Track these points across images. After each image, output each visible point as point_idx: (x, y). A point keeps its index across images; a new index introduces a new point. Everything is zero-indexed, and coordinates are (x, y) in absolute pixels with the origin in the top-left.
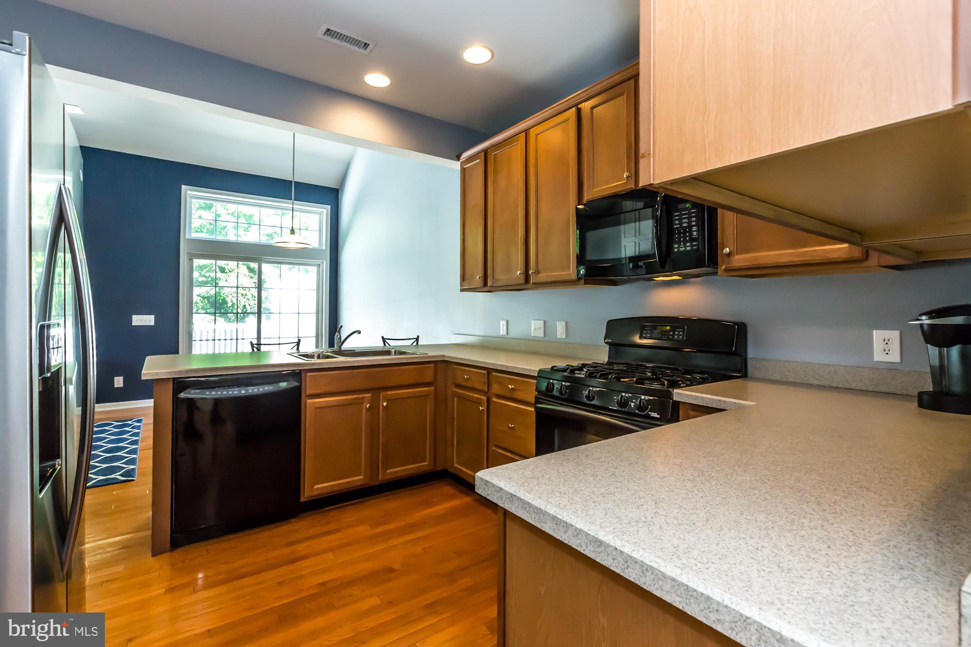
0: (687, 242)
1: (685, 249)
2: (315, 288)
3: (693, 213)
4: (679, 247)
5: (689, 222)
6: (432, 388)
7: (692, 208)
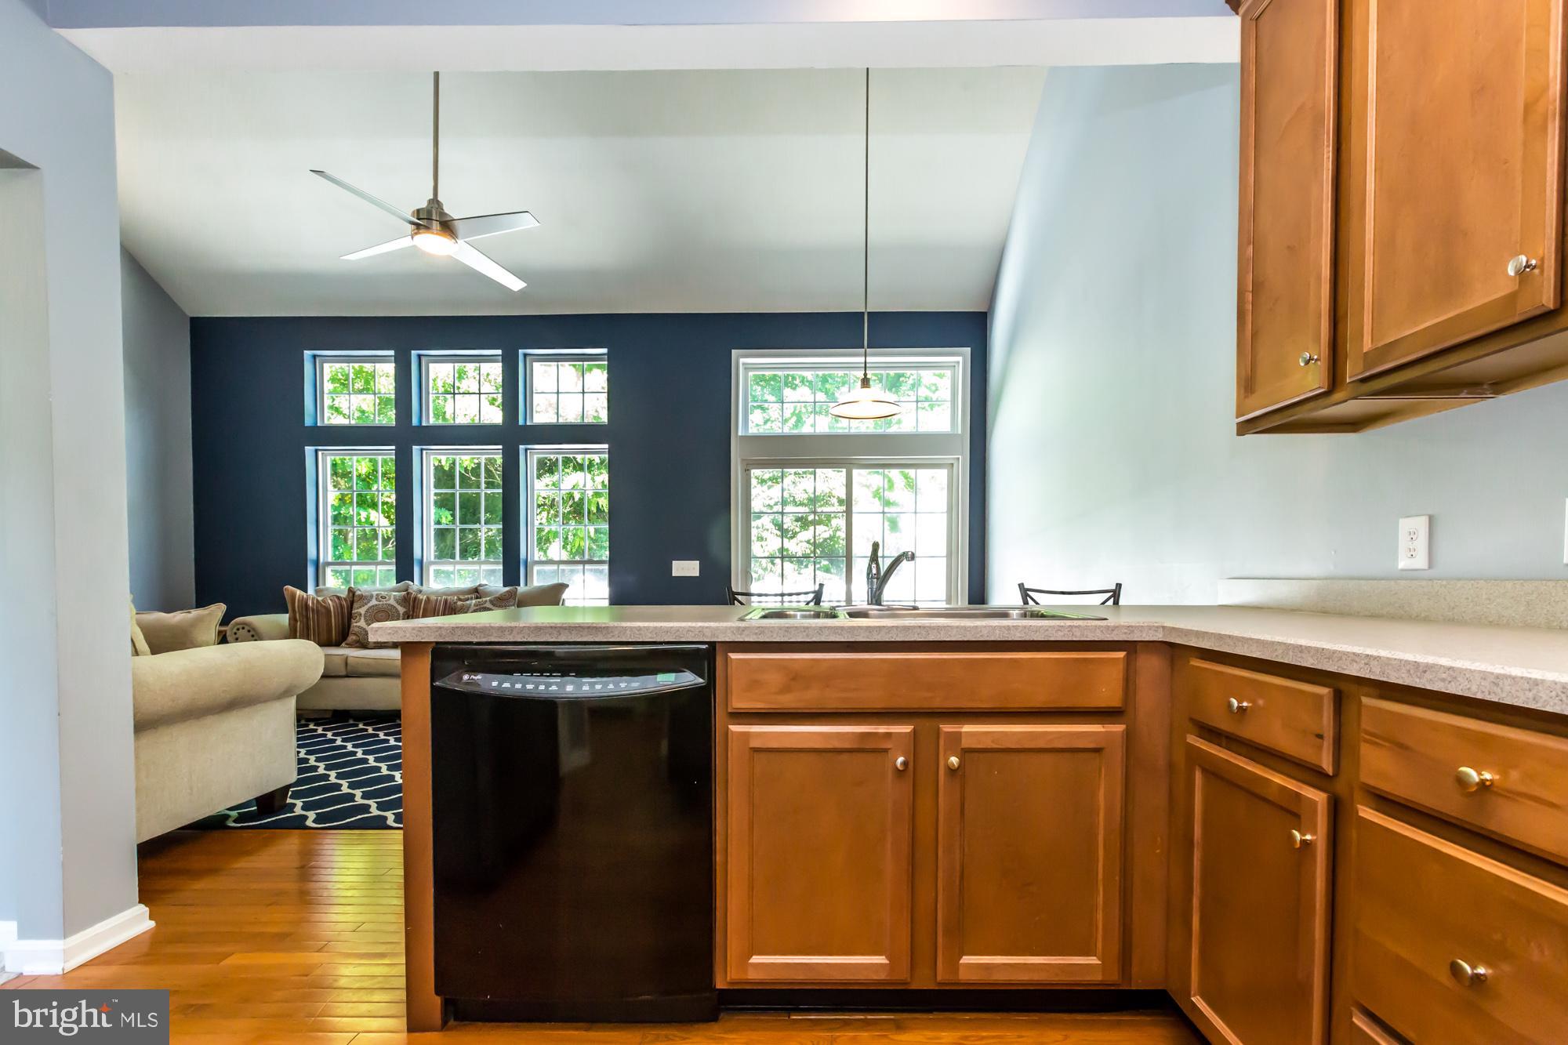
2: (945, 509)
6: (1119, 728)
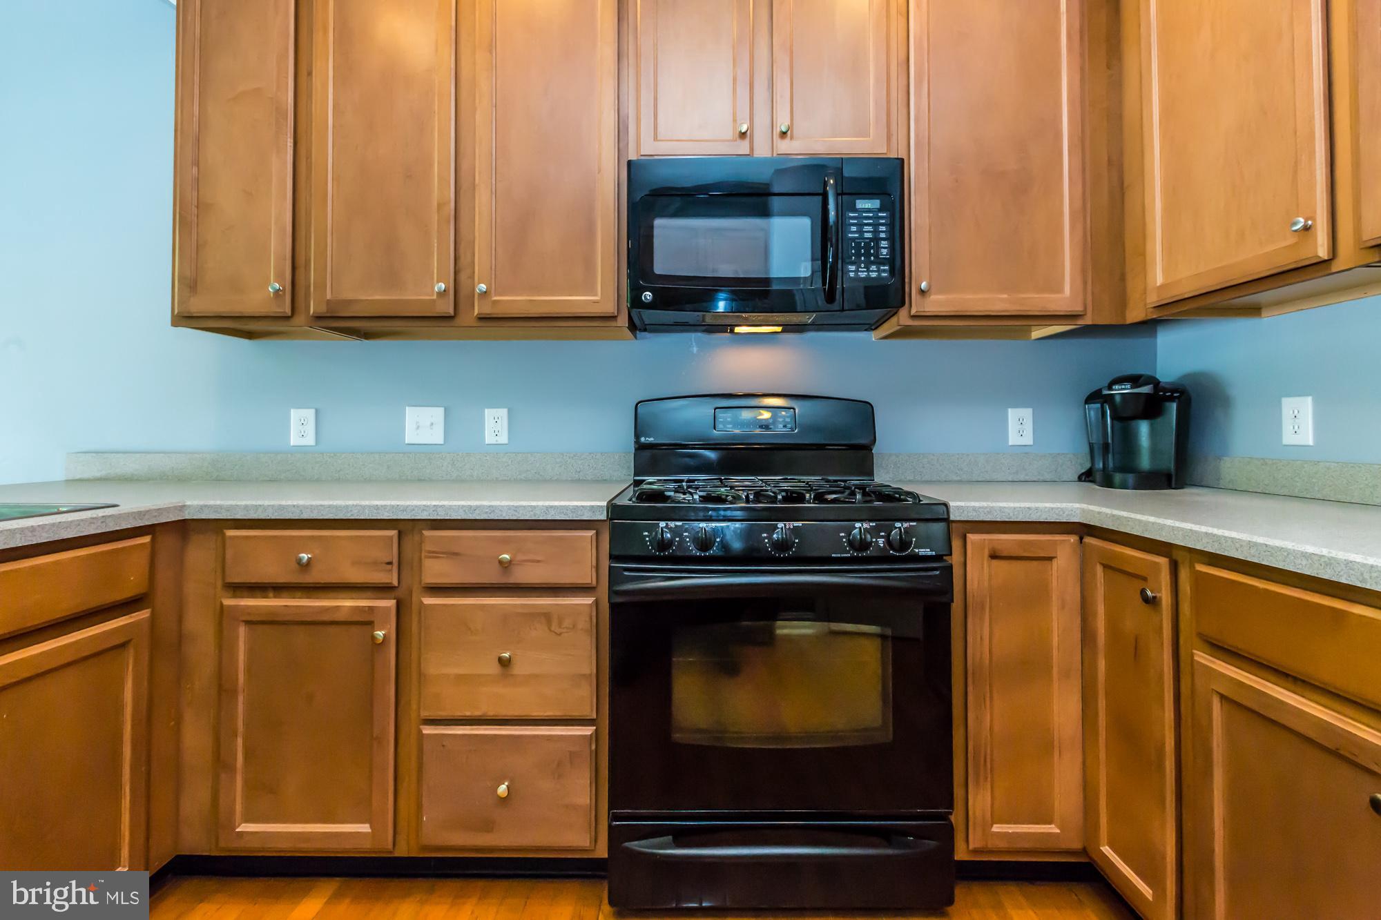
0: (872, 263)
1: (868, 274)
3: (882, 218)
4: (857, 271)
5: (876, 232)
6: (144, 615)
7: (880, 210)
